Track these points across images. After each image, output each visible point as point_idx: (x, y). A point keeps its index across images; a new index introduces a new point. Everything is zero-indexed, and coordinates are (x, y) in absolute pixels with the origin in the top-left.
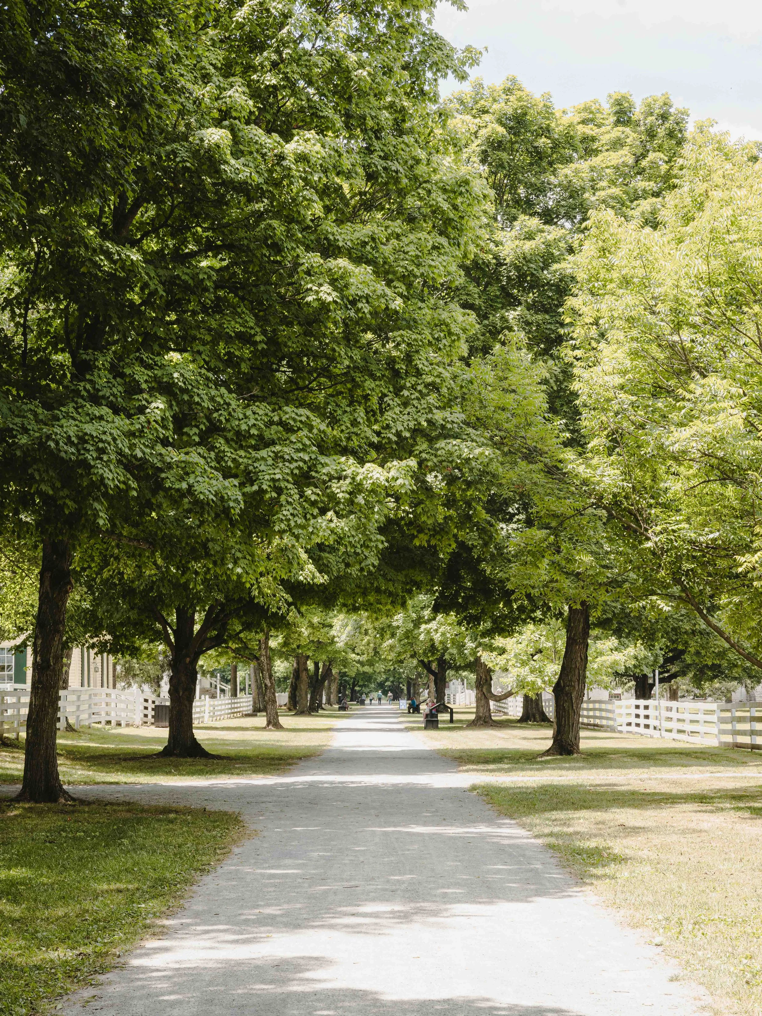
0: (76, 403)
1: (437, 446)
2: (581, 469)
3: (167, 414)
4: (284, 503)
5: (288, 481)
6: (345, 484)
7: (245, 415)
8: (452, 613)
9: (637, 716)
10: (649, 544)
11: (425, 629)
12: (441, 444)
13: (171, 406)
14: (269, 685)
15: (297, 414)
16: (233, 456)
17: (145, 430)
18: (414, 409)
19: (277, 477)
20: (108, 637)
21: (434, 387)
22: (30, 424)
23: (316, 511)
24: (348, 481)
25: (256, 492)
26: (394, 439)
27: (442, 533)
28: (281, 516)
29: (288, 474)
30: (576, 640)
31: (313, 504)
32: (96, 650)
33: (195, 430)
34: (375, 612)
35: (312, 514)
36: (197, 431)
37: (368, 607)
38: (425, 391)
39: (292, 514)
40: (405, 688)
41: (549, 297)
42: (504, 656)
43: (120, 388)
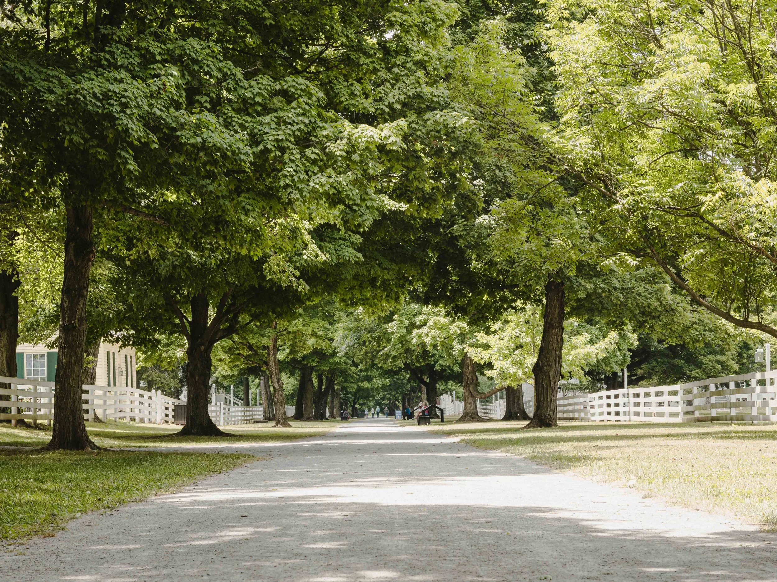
0: (96, 71)
1: (425, 117)
2: (555, 139)
3: (180, 82)
4: (287, 161)
5: (290, 142)
6: (342, 144)
7: (250, 85)
8: (441, 305)
9: (609, 405)
10: (618, 207)
11: (417, 334)
12: (428, 115)
13: (183, 76)
14: (278, 387)
15: (297, 83)
16: (240, 121)
17: (162, 92)
18: (404, 85)
19: (280, 137)
20: (132, 332)
21: (421, 64)
22: (54, 87)
23: (316, 169)
24: (345, 141)
25: (261, 151)
26: (387, 110)
27: (430, 201)
28: (286, 173)
29: (290, 135)
30: (552, 325)
31: (314, 162)
32: (120, 343)
33: (206, 98)
34: (371, 306)
35: (313, 172)
36: (208, 99)
37: (364, 301)
38: (414, 68)
39: (295, 171)
40: (400, 405)
41: (525, 7)
42: (489, 351)
43: (136, 59)
